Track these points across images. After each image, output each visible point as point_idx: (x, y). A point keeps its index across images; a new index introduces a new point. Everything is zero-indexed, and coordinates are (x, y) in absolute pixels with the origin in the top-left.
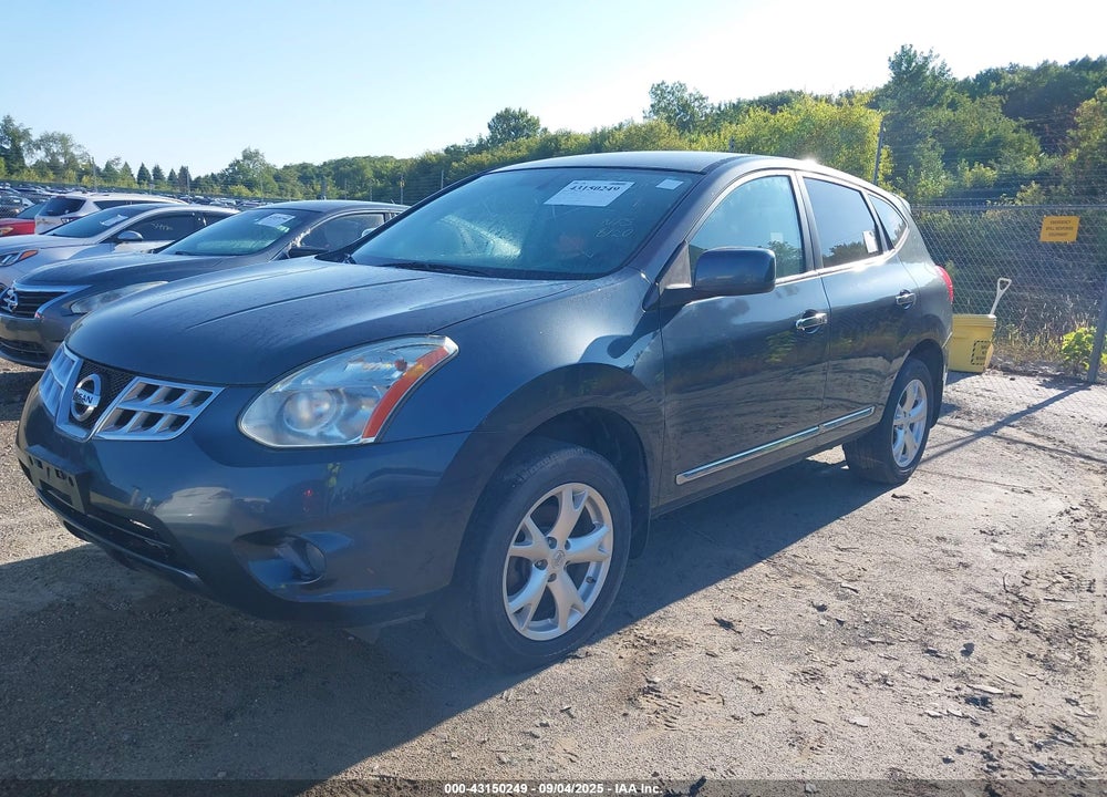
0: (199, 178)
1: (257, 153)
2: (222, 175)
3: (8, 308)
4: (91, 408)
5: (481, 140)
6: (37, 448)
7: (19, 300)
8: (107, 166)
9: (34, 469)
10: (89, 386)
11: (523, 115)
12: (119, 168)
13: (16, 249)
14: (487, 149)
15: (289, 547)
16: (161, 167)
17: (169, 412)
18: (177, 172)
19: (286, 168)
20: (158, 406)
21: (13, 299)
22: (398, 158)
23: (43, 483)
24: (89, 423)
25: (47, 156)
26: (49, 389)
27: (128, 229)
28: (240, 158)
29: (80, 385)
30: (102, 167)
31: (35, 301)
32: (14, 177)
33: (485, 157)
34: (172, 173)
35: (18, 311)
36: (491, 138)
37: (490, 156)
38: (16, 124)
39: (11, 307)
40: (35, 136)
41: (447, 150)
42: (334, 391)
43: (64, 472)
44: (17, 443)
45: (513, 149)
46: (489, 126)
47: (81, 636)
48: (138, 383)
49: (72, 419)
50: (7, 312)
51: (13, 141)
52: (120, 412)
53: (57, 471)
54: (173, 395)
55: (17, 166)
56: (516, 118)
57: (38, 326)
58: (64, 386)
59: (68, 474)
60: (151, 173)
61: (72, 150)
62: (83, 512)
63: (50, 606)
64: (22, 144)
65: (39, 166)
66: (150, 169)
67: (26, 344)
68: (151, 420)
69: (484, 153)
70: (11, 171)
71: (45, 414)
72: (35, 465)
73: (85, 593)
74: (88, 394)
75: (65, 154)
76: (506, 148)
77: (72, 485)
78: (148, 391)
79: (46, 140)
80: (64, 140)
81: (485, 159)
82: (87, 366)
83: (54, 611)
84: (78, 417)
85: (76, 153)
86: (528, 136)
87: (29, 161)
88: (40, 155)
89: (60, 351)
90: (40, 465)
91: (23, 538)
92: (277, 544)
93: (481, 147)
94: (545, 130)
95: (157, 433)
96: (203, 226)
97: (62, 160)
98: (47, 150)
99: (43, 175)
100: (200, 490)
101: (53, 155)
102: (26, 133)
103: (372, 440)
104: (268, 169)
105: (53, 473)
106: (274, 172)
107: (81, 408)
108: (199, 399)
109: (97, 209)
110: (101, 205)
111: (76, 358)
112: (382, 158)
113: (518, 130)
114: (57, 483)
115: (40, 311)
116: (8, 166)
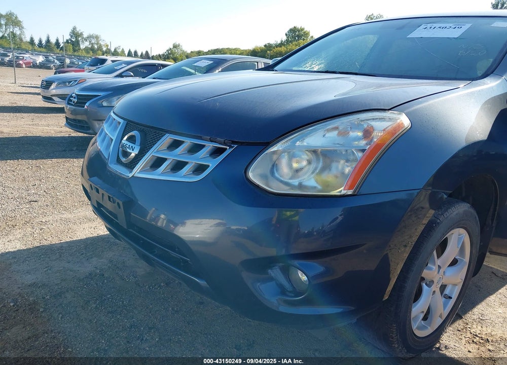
0: (153, 56)
1: (179, 45)
2: (163, 55)
3: (72, 103)
4: (133, 155)
5: (282, 41)
6: (95, 179)
7: (78, 99)
8: (115, 50)
9: (93, 193)
10: (132, 139)
11: (302, 29)
12: (119, 51)
13: (77, 78)
14: (284, 45)
15: (278, 270)
16: (137, 51)
17: (193, 161)
18: (144, 53)
19: (192, 52)
20: (185, 155)
21: (75, 98)
22: (242, 49)
23: (98, 203)
24: (131, 165)
25: (90, 44)
26: (103, 140)
27: (127, 71)
28: (172, 47)
29: (126, 138)
30: (113, 50)
31: (85, 99)
32: (76, 53)
33: (283, 49)
34: (142, 54)
35: (77, 104)
36: (287, 40)
37: (285, 49)
38: (78, 30)
39: (74, 102)
40: (85, 36)
41: (265, 46)
42: (314, 152)
43: (115, 198)
44: (82, 174)
45: (296, 45)
46: (286, 35)
47: (109, 298)
48: (167, 139)
49: (119, 161)
50: (72, 105)
51: (76, 37)
52: (155, 158)
53: (109, 197)
54: (195, 149)
55: (77, 48)
56: (299, 31)
57: (86, 112)
58: (114, 139)
59: (117, 201)
60: (133, 53)
61: (100, 42)
62: (125, 227)
63: (90, 274)
64: (80, 39)
65: (86, 49)
66: (133, 52)
67: (79, 121)
68: (178, 166)
69: (283, 47)
70: (74, 51)
71: (101, 157)
72: (94, 191)
73: (109, 267)
74: (131, 145)
75: (97, 44)
76: (293, 45)
77: (120, 207)
78: (175, 144)
79: (90, 37)
80: (97, 37)
81: (283, 50)
82: (129, 125)
83: (92, 279)
84: (123, 160)
85: (102, 43)
86: (304, 40)
87: (82, 46)
88: (87, 44)
89: (109, 118)
90: (98, 191)
91: (75, 227)
92: (271, 268)
93: (281, 44)
94: (312, 37)
95: (185, 176)
96: (161, 69)
97: (96, 47)
98: (90, 42)
99: (88, 53)
100: (205, 221)
101: (92, 44)
102: (82, 34)
103: (350, 192)
104: (184, 52)
105: (106, 198)
106: (186, 54)
107: (126, 154)
108: (217, 152)
109: (111, 62)
110: (113, 61)
111: (121, 121)
112: (235, 49)
113: (299, 37)
114: (109, 205)
115: (87, 104)
116: (73, 48)
